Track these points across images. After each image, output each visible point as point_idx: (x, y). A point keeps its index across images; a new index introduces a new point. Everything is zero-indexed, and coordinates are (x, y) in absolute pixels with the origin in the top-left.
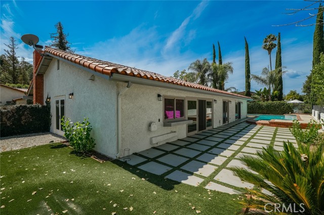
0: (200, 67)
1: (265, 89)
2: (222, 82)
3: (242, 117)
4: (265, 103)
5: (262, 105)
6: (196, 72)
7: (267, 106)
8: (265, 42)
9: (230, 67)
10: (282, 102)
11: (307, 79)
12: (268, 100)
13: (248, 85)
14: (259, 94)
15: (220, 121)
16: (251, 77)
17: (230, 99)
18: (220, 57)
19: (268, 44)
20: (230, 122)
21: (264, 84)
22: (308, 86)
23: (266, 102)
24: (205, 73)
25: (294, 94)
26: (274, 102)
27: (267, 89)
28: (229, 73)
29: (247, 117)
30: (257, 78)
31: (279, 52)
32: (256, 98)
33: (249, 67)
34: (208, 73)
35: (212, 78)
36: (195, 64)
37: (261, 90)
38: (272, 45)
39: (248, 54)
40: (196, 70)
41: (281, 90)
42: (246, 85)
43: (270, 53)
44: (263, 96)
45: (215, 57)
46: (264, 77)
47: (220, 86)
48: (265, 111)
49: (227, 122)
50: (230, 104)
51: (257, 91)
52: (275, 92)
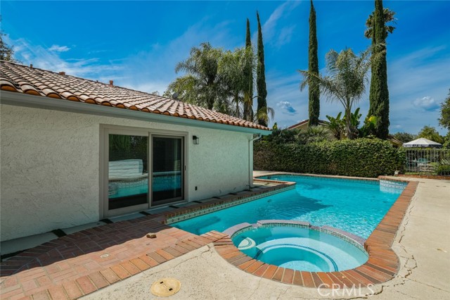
13: (314, 106)
51: (329, 118)
52: (370, 120)
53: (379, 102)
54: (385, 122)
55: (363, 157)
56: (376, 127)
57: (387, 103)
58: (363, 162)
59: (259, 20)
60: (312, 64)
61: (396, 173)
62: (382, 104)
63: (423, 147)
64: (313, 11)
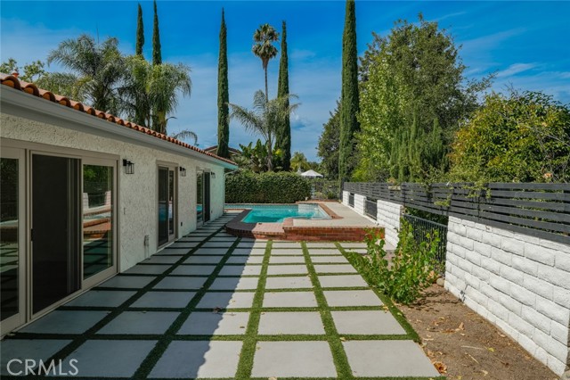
0: (91, 61)
1: (259, 142)
2: (160, 115)
3: (213, 217)
4: (261, 177)
5: (255, 182)
6: (79, 75)
7: (266, 184)
8: (258, 38)
9: (183, 77)
10: (292, 174)
11: (324, 130)
12: (265, 169)
13: (224, 132)
14: (247, 153)
15: (146, 239)
16: (231, 111)
17: (181, 161)
18: (157, 46)
19: (262, 43)
20: (180, 236)
21: (258, 131)
22: (327, 143)
23: (262, 174)
24: (111, 81)
25: (301, 160)
26: (278, 174)
27: (263, 143)
28: (178, 92)
29: (225, 215)
30: (243, 114)
31: (285, 63)
32: (240, 164)
33: (227, 85)
34: (119, 83)
35: (134, 102)
36: (77, 47)
37: (250, 144)
38: (270, 48)
39: (225, 53)
40: (78, 66)
41: (288, 147)
42: (220, 130)
43: (265, 65)
44: (256, 160)
45: (141, 42)
46: (259, 113)
47: (155, 124)
48: (261, 196)
49: (171, 237)
50: (180, 178)
51: (242, 147)
52: (277, 152)
53: (284, 136)
54: (288, 156)
55: (285, 187)
56: (282, 159)
57: (289, 138)
58: (284, 192)
59: (156, 11)
60: (223, 85)
61: (306, 198)
62: (286, 138)
63: (312, 178)
64: (224, 27)
